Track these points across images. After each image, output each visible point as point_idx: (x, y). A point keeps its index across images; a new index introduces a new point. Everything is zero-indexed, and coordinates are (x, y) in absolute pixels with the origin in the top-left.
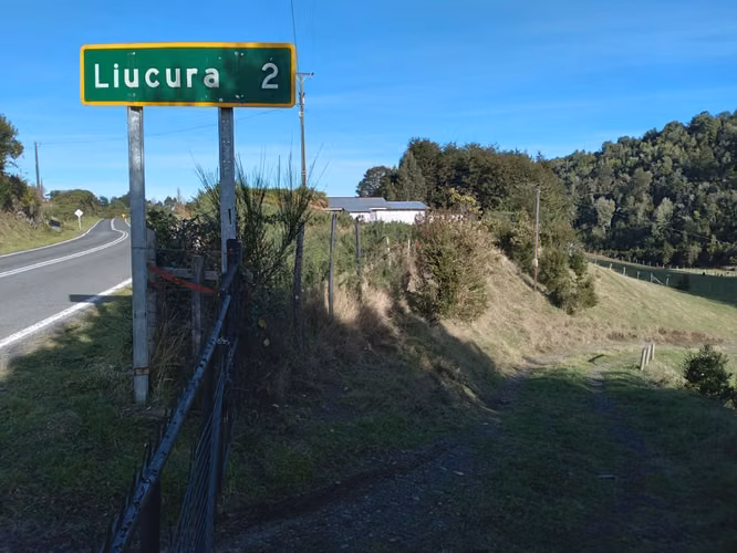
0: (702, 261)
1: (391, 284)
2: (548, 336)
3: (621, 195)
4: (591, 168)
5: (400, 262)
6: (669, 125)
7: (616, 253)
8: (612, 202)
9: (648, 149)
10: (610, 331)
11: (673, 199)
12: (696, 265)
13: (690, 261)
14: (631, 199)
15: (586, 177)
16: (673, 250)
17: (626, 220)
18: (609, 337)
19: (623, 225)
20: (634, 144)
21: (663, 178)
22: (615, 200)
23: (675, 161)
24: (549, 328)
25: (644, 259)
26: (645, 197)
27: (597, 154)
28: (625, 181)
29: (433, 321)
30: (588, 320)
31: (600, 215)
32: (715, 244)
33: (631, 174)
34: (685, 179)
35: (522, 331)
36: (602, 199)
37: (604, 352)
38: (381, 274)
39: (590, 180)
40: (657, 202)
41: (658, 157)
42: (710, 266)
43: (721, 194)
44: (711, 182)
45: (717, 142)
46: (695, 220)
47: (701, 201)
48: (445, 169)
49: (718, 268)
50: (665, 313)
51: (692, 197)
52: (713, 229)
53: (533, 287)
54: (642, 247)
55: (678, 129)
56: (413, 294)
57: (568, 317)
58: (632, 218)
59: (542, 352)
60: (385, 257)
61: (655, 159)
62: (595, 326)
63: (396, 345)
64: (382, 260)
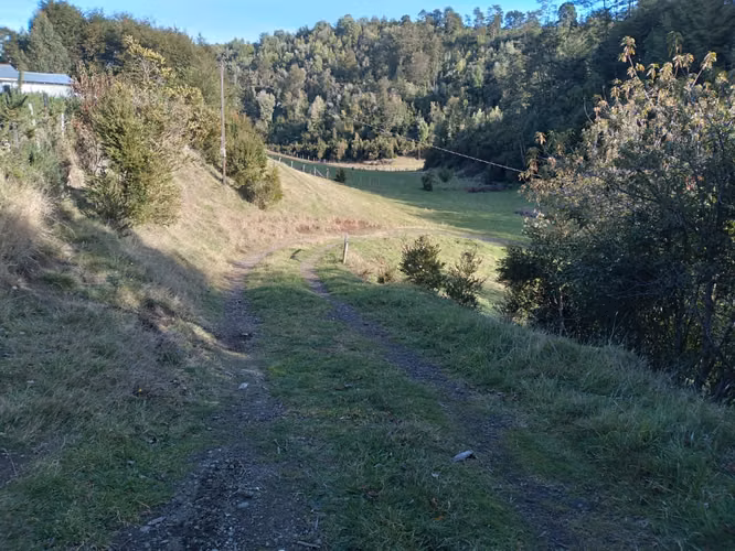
0: (348, 157)
1: (46, 175)
2: (245, 233)
3: (280, 91)
4: (251, 59)
5: (54, 143)
6: (319, 24)
7: (279, 147)
8: (273, 96)
9: (302, 46)
10: (297, 224)
11: (325, 98)
12: (344, 159)
13: (339, 157)
14: (289, 95)
15: (247, 68)
16: (326, 146)
17: (286, 116)
18: (297, 230)
19: (283, 120)
20: (288, 40)
21: (315, 76)
22: (275, 95)
23: (325, 61)
24: (245, 225)
25: (304, 153)
26: (301, 94)
27: (255, 45)
28: (282, 76)
29: (123, 230)
30: (278, 214)
31: (262, 110)
32: (358, 142)
33: (287, 69)
34: (333, 79)
35: (220, 231)
36: (263, 93)
37: (300, 247)
38: (26, 159)
39: (251, 72)
40: (311, 100)
41: (310, 56)
42: (355, 160)
43: (363, 96)
44: (354, 84)
45: (359, 47)
46: (342, 119)
47: (347, 100)
48: (93, 40)
49: (361, 162)
50: (335, 203)
51: (339, 97)
52: (357, 127)
53: (221, 180)
54: (300, 142)
55: (327, 29)
56: (82, 191)
57: (261, 212)
58: (291, 113)
59: (242, 252)
60: (30, 134)
61: (308, 58)
62: (285, 220)
63: (70, 275)
64: (25, 137)
